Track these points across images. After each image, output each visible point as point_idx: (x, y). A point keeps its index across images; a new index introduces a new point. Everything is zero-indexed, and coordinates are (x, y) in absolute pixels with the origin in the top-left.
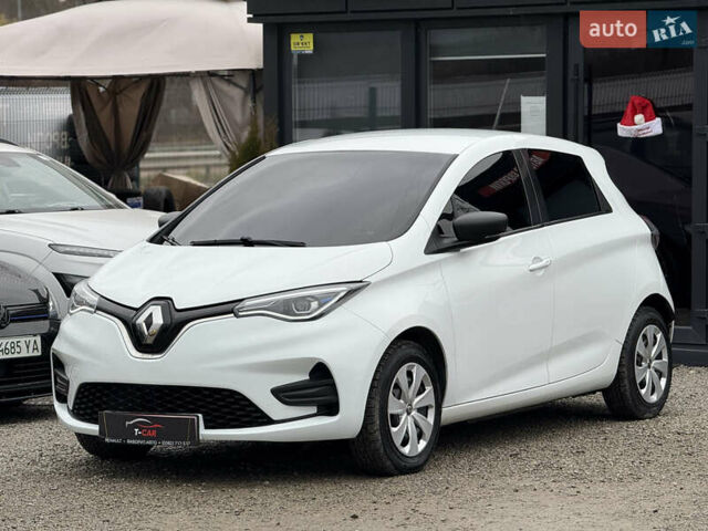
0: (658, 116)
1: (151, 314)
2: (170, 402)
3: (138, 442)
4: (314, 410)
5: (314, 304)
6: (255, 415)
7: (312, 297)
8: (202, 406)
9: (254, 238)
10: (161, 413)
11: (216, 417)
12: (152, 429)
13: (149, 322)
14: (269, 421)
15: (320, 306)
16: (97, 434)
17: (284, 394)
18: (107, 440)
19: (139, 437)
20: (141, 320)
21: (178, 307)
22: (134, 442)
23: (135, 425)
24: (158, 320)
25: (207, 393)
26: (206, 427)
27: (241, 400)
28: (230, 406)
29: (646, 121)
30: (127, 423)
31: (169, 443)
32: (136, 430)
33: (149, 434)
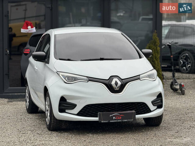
0: (34, 27)
1: (116, 81)
2: (124, 108)
3: (115, 121)
8: (135, 108)
12: (120, 117)
13: (116, 83)
14: (150, 111)
16: (98, 120)
18: (102, 122)
21: (122, 78)
22: (113, 121)
23: (114, 116)
25: (136, 104)
28: (142, 107)
29: (31, 28)
30: (110, 116)
31: (126, 120)
32: (114, 117)
33: (119, 118)
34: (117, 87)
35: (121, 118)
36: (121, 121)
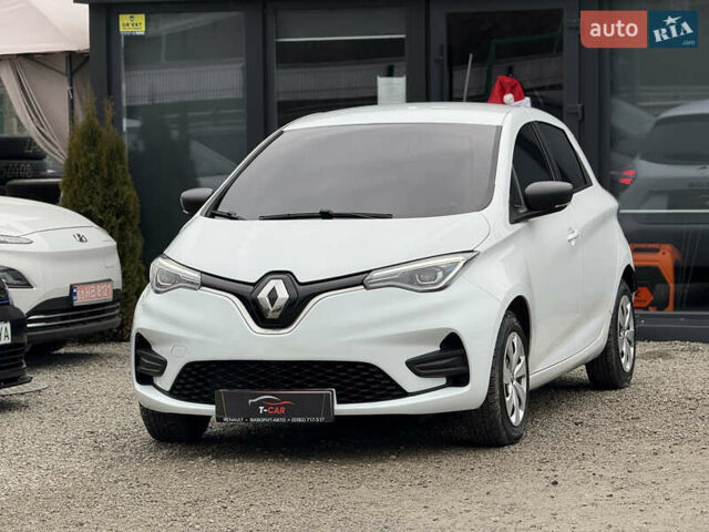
0: (526, 96)
1: (274, 288)
2: (299, 378)
3: (264, 420)
4: (443, 381)
5: (440, 275)
6: (389, 388)
7: (436, 267)
8: (336, 381)
9: (335, 211)
10: (288, 389)
11: (350, 391)
12: (279, 406)
13: (273, 296)
14: (403, 394)
15: (445, 276)
16: (213, 414)
17: (418, 366)
18: (226, 420)
19: (264, 415)
20: (263, 295)
21: (301, 280)
22: (258, 420)
23: (260, 403)
24: (283, 295)
26: (339, 402)
27: (375, 373)
28: (365, 380)
29: (516, 100)
30: (250, 401)
31: (299, 420)
32: (261, 408)
33: (277, 410)
34: (272, 309)
35: (283, 410)
36: (283, 420)
